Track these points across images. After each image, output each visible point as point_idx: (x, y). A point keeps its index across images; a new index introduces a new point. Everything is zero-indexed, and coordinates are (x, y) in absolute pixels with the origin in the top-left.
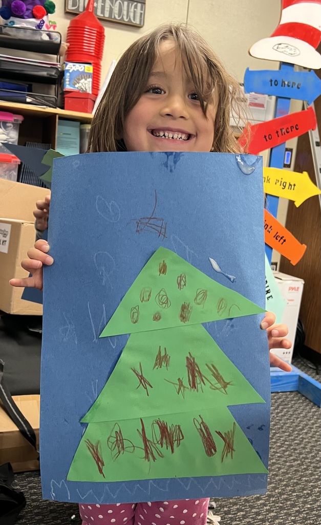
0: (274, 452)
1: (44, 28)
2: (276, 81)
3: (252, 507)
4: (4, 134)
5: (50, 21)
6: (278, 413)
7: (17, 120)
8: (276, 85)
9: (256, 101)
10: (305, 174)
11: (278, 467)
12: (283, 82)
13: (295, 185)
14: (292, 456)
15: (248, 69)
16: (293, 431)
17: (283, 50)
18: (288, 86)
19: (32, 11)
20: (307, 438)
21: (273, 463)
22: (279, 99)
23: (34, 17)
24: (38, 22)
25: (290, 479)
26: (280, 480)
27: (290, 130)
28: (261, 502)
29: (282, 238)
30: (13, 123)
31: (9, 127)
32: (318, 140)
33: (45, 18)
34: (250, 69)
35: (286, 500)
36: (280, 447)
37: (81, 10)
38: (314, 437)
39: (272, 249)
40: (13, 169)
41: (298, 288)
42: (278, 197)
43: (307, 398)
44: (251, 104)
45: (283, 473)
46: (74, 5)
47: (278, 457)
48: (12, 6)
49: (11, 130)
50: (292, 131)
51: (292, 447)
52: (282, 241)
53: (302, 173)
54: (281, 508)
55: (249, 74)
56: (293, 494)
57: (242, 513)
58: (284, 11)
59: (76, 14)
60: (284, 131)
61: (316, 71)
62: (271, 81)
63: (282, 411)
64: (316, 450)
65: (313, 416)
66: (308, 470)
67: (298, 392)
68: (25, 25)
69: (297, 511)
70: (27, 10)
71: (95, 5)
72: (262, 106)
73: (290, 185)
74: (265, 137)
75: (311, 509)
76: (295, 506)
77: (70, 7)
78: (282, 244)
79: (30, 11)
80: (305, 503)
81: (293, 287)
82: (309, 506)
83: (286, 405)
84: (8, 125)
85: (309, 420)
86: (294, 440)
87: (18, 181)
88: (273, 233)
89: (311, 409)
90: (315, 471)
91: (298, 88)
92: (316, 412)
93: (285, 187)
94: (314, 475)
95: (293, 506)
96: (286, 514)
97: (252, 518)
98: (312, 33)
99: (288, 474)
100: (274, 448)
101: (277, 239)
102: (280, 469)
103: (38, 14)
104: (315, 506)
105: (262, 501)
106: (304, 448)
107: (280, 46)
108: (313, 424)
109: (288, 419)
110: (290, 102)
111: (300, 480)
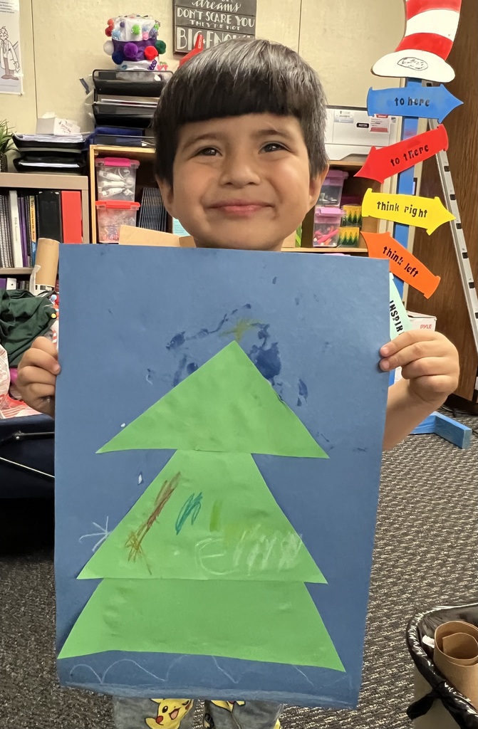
0: (416, 491)
1: (156, 68)
2: (402, 99)
3: (400, 542)
4: (121, 181)
5: (161, 63)
6: (415, 454)
7: (134, 166)
8: (402, 104)
9: (379, 126)
10: (437, 199)
11: (422, 505)
12: (410, 100)
13: (426, 212)
14: (437, 494)
15: (371, 89)
16: (435, 471)
17: (409, 64)
18: (416, 104)
19: (144, 53)
20: (452, 478)
21: (417, 501)
22: (406, 120)
23: (146, 58)
24: (150, 63)
25: (438, 516)
26: (428, 517)
27: (419, 152)
28: (409, 537)
29: (413, 270)
30: (129, 169)
31: (125, 173)
32: (448, 165)
33: (156, 59)
34: (373, 89)
35: (436, 536)
36: (423, 486)
37: (190, 48)
38: (459, 477)
39: (403, 282)
40: (133, 216)
41: (430, 325)
42: (408, 226)
43: (445, 440)
44: (373, 130)
45: (429, 510)
46: (182, 44)
47: (422, 495)
48: (125, 50)
49: (128, 176)
50: (421, 153)
51: (435, 486)
52: (414, 273)
53: (433, 198)
54: (432, 543)
55: (372, 94)
56: (444, 530)
57: (390, 547)
58: (409, 22)
59: (185, 54)
60: (413, 153)
61: (446, 85)
62: (397, 100)
63: (420, 452)
64: (463, 489)
65: (455, 456)
66: (456, 508)
67: (435, 434)
68: (137, 68)
69: (449, 546)
70: (139, 52)
71: (204, 42)
72: (385, 130)
73: (421, 211)
74: (392, 161)
75: (466, 545)
76: (447, 542)
77: (179, 47)
78: (414, 276)
79: (142, 53)
80: (458, 538)
81: (425, 324)
82: (462, 542)
83: (423, 446)
84: (126, 171)
85: (452, 461)
86: (437, 479)
87: (137, 226)
88: (404, 265)
89: (452, 450)
90: (464, 509)
91: (427, 105)
92: (457, 452)
93: (415, 214)
94: (463, 513)
95: (445, 541)
96: (438, 549)
97: (401, 552)
98: (440, 43)
99: (435, 511)
100: (416, 487)
101: (408, 271)
102: (425, 506)
103: (150, 55)
104: (469, 541)
105: (411, 537)
106: (449, 487)
107: (405, 61)
108: (456, 464)
109: (428, 460)
110: (417, 122)
111: (449, 517)
